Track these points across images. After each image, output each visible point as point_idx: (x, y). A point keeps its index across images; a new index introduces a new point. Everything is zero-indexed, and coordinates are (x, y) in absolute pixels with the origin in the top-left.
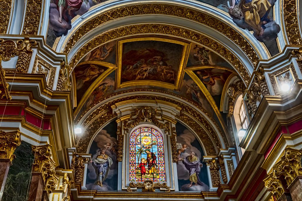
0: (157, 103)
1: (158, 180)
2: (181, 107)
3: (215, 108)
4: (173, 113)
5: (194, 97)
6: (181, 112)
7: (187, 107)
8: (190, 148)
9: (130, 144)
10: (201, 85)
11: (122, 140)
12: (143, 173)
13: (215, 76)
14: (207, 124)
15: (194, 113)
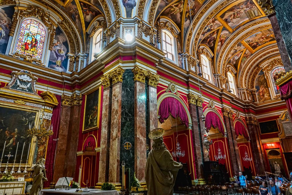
0: (48, 9)
1: (36, 57)
2: (63, 18)
3: (84, 29)
4: (57, 20)
5: (73, 17)
6: (62, 21)
7: (67, 20)
8: (61, 45)
9: (22, 28)
10: (80, 12)
11: (17, 22)
12: (26, 49)
13: (91, 11)
14: (76, 36)
15: (70, 26)
